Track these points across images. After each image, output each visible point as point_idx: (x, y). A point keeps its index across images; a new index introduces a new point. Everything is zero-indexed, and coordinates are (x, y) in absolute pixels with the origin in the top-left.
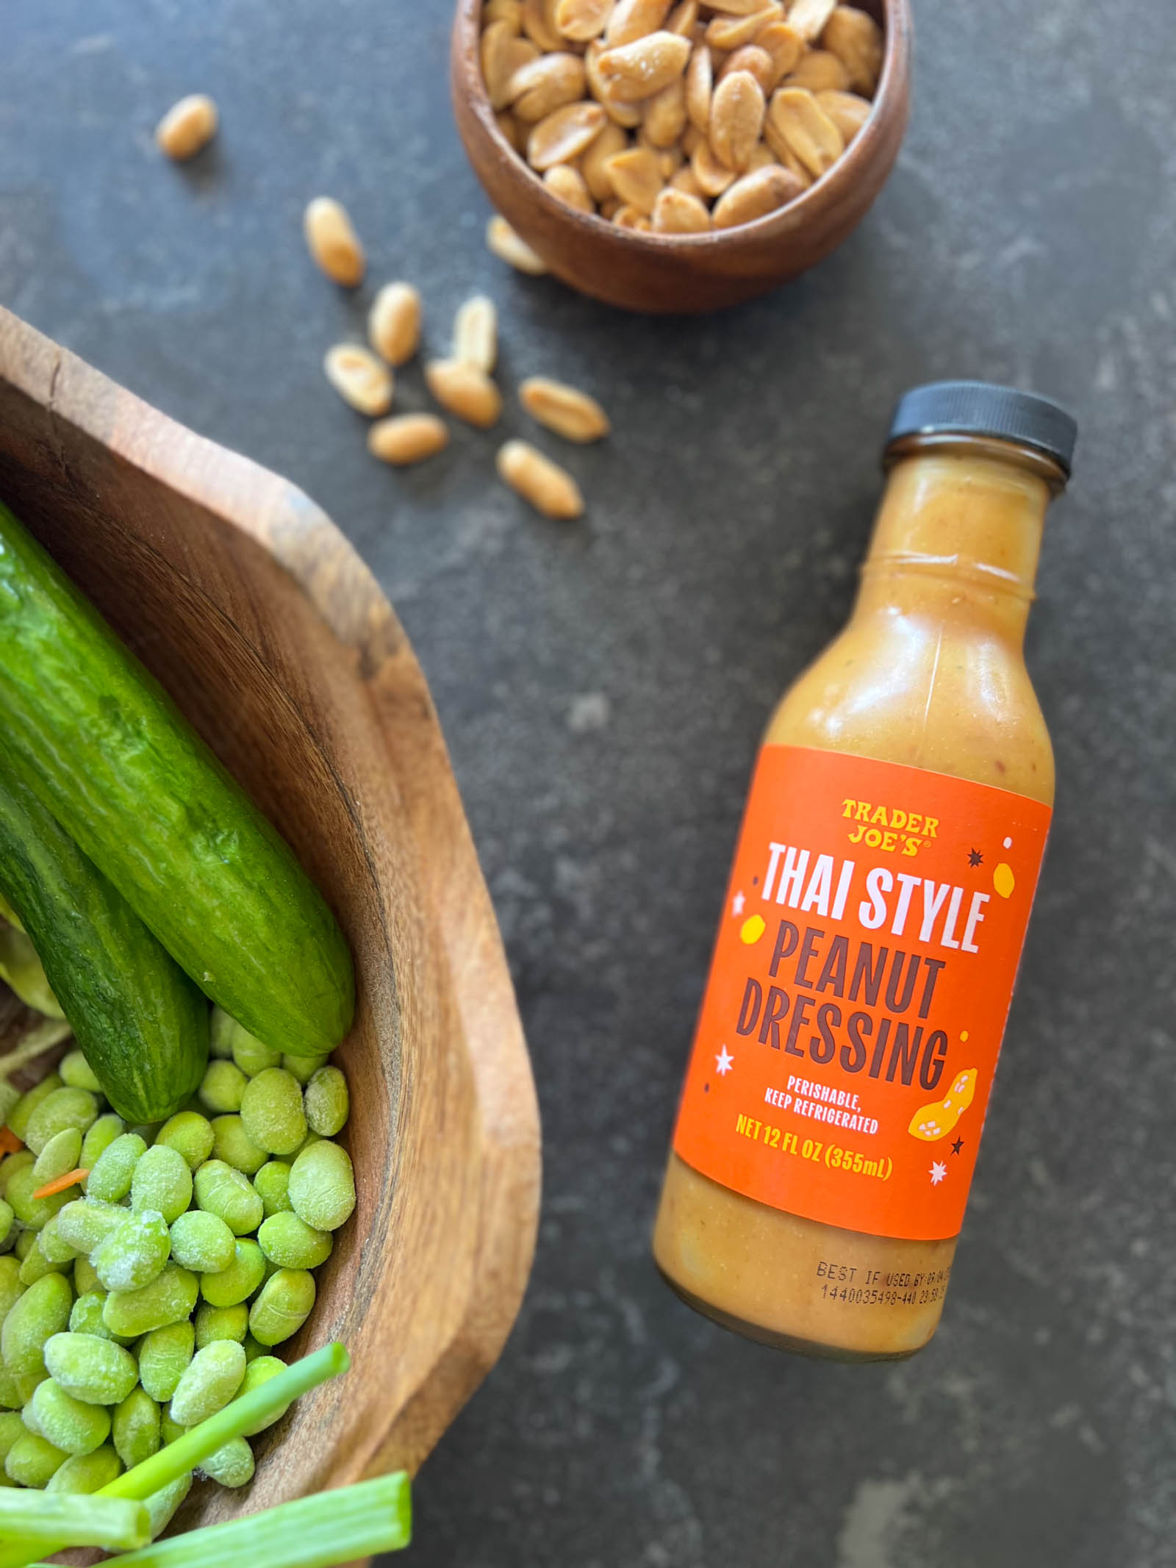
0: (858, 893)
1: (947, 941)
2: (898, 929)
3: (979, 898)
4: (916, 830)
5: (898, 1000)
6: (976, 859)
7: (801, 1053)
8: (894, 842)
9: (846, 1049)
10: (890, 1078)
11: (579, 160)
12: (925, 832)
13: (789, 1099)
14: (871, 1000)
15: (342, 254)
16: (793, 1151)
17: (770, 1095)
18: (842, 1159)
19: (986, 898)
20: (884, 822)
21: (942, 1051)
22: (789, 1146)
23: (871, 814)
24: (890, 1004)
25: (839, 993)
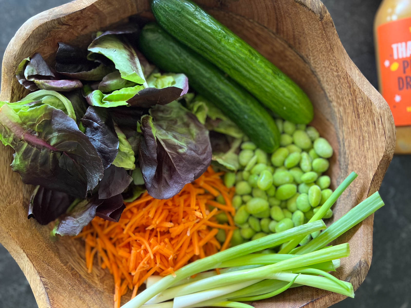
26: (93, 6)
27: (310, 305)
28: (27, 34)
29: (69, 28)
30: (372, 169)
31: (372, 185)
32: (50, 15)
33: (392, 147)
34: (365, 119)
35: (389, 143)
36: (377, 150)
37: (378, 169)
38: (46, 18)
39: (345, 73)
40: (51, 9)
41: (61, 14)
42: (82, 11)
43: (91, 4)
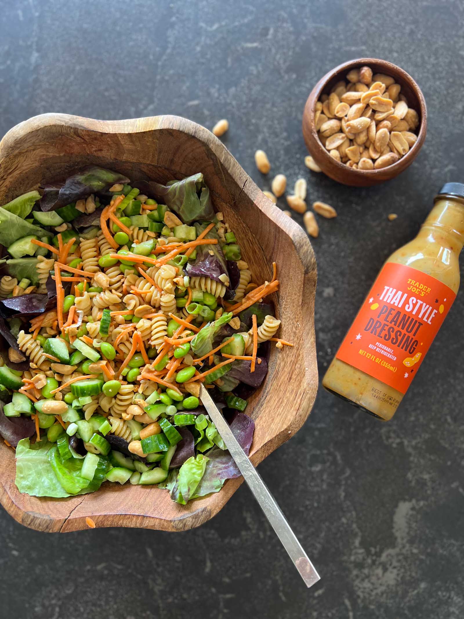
0: (407, 302)
1: (425, 319)
2: (414, 313)
3: (435, 311)
4: (425, 290)
5: (409, 330)
6: (437, 301)
7: (382, 337)
8: (419, 292)
9: (393, 339)
10: (402, 348)
11: (338, 148)
12: (427, 291)
13: (375, 348)
14: (403, 328)
15: (265, 166)
16: (373, 360)
17: (370, 346)
18: (386, 365)
19: (436, 312)
20: (418, 286)
21: (416, 346)
22: (373, 359)
23: (415, 284)
24: (407, 330)
25: (395, 325)
26: (115, 135)
27: (140, 518)
28: (39, 126)
29: (83, 142)
30: (271, 434)
31: (263, 449)
32: (70, 121)
33: (298, 425)
34: (293, 386)
35: (297, 420)
36: (284, 419)
37: (275, 437)
38: (64, 121)
39: (301, 334)
40: (75, 116)
41: (82, 126)
42: (102, 134)
43: (114, 133)
